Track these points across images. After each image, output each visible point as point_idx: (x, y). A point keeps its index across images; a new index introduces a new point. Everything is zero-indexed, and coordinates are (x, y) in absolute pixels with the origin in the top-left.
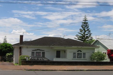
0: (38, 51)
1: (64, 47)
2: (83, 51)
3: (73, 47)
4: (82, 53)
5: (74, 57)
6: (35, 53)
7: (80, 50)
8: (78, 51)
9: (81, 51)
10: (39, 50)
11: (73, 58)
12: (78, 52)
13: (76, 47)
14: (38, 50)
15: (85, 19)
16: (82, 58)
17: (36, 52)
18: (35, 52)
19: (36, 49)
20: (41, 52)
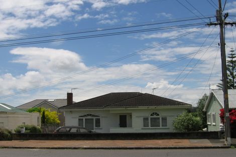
0: (89, 117)
1: (124, 109)
2: (162, 114)
3: (140, 108)
4: (160, 117)
5: (146, 125)
6: (84, 120)
7: (156, 113)
8: (152, 115)
9: (158, 115)
10: (90, 115)
11: (144, 126)
12: (152, 117)
13: (145, 107)
14: (88, 115)
15: (231, 54)
16: (161, 127)
17: (86, 119)
18: (84, 118)
19: (86, 114)
20: (94, 118)
